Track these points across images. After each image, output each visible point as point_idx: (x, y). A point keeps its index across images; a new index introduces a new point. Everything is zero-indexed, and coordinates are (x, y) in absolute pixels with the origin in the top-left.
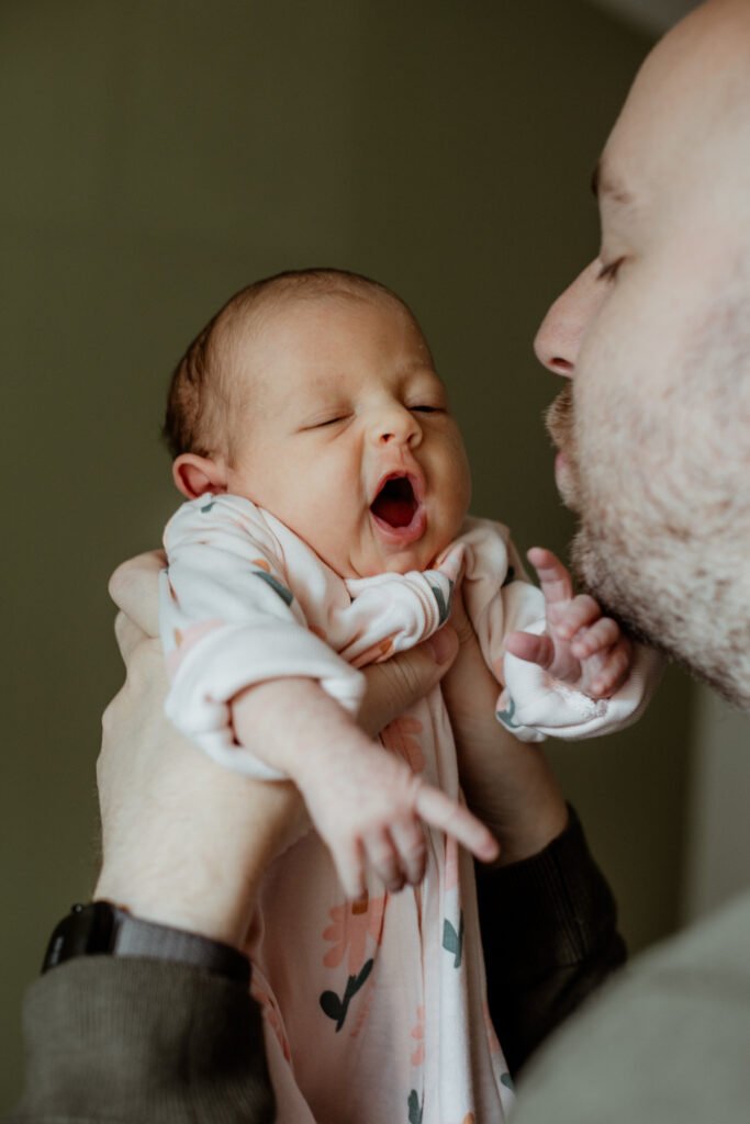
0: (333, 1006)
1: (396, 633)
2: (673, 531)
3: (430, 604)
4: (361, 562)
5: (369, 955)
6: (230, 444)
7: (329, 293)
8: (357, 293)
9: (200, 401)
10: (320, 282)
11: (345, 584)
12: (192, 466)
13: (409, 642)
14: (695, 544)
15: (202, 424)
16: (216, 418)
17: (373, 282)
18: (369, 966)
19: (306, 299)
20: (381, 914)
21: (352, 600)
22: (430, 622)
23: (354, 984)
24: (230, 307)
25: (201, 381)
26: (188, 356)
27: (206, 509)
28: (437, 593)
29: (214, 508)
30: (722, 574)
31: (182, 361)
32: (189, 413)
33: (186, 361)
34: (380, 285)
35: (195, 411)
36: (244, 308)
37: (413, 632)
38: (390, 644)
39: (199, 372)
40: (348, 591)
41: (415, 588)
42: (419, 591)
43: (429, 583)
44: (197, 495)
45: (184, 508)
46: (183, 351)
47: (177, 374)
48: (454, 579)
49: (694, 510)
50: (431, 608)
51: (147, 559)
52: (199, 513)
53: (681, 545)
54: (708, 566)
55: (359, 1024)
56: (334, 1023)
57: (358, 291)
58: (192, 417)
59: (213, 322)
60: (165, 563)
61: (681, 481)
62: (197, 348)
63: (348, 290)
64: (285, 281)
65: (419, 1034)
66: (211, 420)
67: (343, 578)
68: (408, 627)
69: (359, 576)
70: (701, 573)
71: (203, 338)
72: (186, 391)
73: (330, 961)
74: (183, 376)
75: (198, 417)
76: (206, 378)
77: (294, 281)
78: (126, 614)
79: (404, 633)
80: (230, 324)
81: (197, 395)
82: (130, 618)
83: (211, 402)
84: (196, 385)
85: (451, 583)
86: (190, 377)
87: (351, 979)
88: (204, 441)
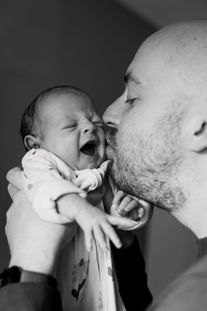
0: (75, 294)
1: (90, 186)
2: (150, 170)
3: (99, 178)
4: (79, 166)
5: (84, 278)
6: (41, 133)
7: (70, 92)
8: (77, 93)
9: (32, 122)
10: (67, 89)
11: (75, 172)
12: (30, 138)
13: (93, 188)
14: (155, 174)
15: (33, 128)
16: (38, 126)
17: (81, 90)
18: (84, 281)
19: (63, 94)
20: (87, 266)
21: (77, 176)
22: (99, 182)
23: (80, 286)
24: (41, 96)
25: (33, 116)
26: (28, 109)
27: (34, 153)
28: (101, 175)
29: (36, 153)
30: (163, 181)
31: (27, 110)
32: (29, 125)
33: (27, 111)
34: (83, 91)
35: (31, 124)
36: (45, 96)
37: (95, 186)
38: (88, 189)
39: (32, 113)
40: (76, 174)
41: (95, 173)
42: (96, 174)
43: (99, 172)
44: (31, 149)
45: (28, 153)
46: (26, 108)
47: (25, 114)
48: (106, 171)
49: (156, 165)
50: (100, 179)
51: (17, 168)
52: (32, 155)
53: (151, 174)
54: (158, 179)
55: (82, 298)
56: (76, 298)
57: (78, 92)
58: (30, 126)
59: (35, 100)
60: (22, 169)
61: (153, 158)
62: (31, 107)
63: (75, 92)
64: (57, 89)
65: (100, 299)
66: (36, 127)
67: (74, 170)
68: (93, 184)
69: (79, 170)
70: (156, 181)
71: (33, 104)
72: (28, 119)
73: (74, 280)
74: (27, 115)
75: (32, 126)
76: (35, 115)
77: (60, 89)
78: (11, 184)
79: (92, 186)
80: (41, 100)
81: (31, 120)
82: (13, 185)
83: (36, 122)
84: (31, 117)
85: (105, 172)
86: (29, 115)
87: (80, 285)
88: (33, 133)
